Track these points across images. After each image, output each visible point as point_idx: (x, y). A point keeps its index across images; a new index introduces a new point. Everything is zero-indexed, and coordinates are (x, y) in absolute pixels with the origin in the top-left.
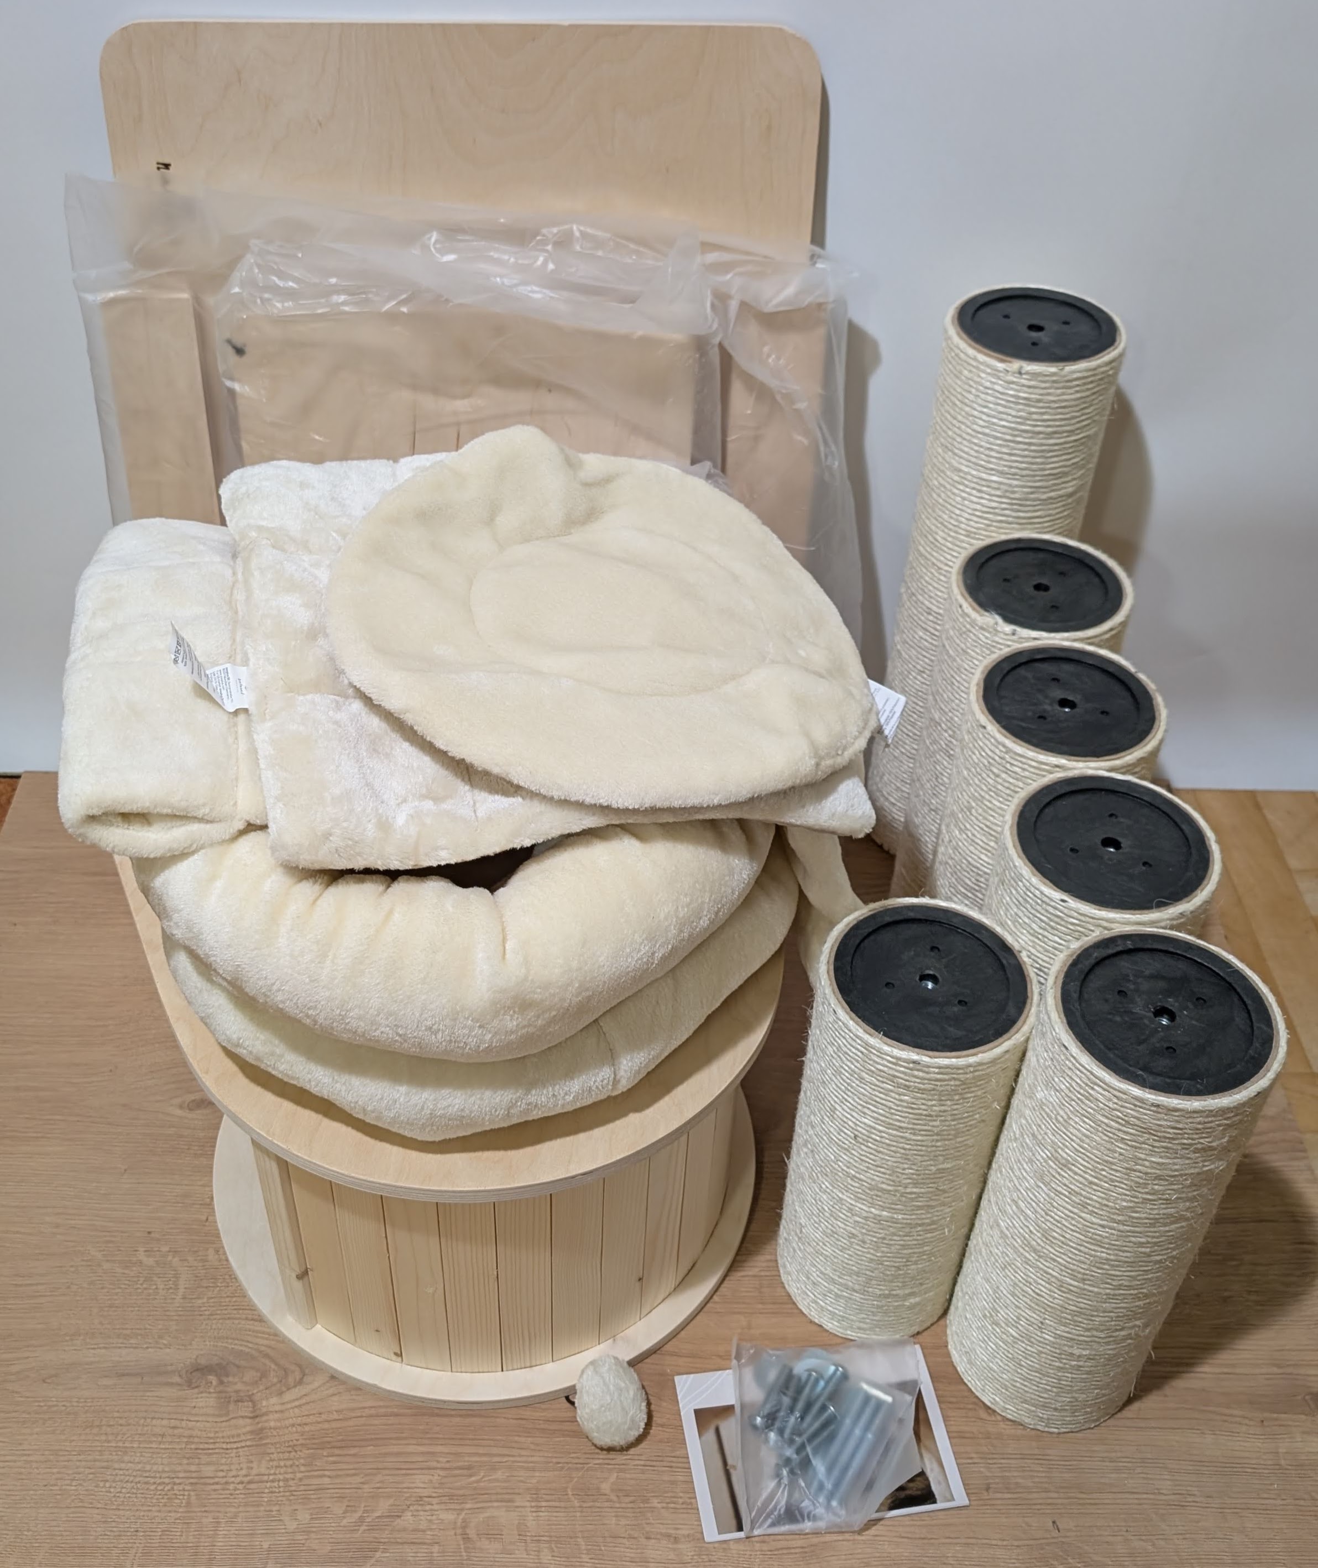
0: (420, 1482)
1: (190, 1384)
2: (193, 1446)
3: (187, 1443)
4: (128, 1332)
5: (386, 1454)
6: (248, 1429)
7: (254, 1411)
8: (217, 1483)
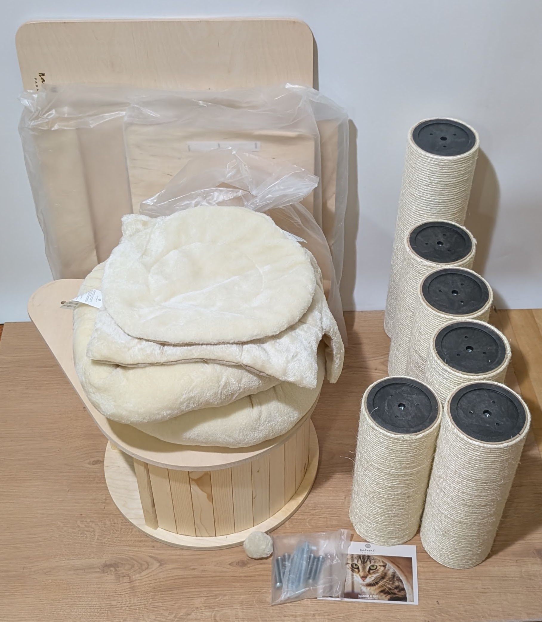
0: (197, 602)
1: (103, 571)
2: (107, 594)
3: (105, 593)
4: (77, 553)
5: (183, 593)
6: (129, 586)
7: (129, 580)
8: (118, 607)
